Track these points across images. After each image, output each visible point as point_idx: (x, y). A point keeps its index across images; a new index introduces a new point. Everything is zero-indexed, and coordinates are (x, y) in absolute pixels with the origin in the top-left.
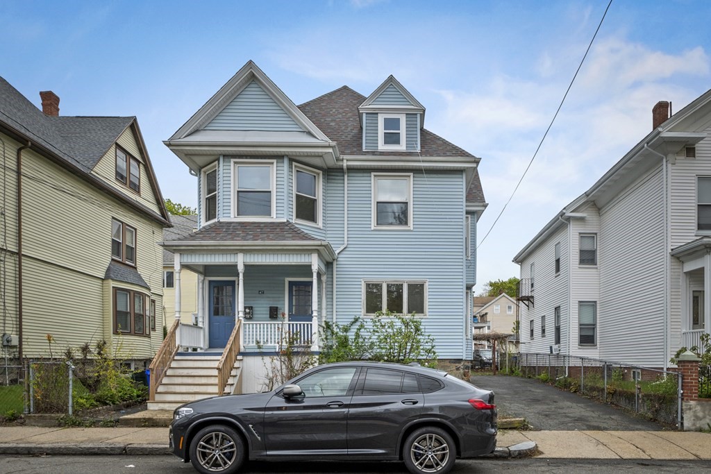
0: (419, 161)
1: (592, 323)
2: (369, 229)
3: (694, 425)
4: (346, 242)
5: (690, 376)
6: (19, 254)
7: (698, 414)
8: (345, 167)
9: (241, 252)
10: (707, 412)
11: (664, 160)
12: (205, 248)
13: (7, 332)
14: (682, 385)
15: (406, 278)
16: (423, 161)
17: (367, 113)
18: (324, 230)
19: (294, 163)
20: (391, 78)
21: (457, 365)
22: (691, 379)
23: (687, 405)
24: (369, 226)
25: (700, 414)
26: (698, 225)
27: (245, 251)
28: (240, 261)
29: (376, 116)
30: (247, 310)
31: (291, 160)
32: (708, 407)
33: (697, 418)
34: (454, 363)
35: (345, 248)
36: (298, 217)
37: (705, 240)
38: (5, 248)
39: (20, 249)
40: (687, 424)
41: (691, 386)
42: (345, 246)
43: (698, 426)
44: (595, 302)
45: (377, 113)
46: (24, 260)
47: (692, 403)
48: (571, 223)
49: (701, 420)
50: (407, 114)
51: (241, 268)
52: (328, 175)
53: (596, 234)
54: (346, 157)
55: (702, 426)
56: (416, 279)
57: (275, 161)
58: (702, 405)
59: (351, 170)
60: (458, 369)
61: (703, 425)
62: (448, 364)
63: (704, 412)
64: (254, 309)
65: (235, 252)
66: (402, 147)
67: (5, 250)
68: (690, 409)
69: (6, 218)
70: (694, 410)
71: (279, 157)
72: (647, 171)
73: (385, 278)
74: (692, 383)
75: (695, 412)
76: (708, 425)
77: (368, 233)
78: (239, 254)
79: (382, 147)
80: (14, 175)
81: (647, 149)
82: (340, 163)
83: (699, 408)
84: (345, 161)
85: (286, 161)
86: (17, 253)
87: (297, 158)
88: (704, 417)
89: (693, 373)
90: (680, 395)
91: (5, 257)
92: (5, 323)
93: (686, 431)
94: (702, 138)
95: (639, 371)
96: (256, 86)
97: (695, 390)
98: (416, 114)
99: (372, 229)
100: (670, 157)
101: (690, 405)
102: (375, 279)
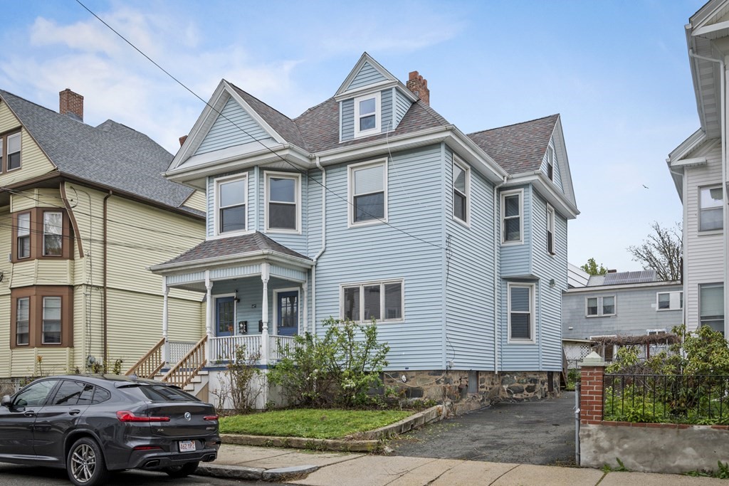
0: (386, 143)
2: (345, 228)
3: (595, 459)
4: (324, 246)
5: (588, 388)
6: (104, 288)
7: (602, 444)
8: (318, 165)
9: (207, 269)
10: (615, 442)
13: (92, 355)
14: (580, 402)
15: (381, 279)
17: (343, 101)
18: (305, 235)
19: (265, 172)
20: (365, 56)
21: (437, 377)
22: (590, 393)
23: (584, 431)
24: (344, 225)
25: (605, 444)
27: (211, 268)
29: (351, 102)
30: (241, 325)
31: (262, 169)
32: (617, 434)
33: (600, 449)
34: (435, 375)
35: (323, 252)
36: (272, 225)
38: (90, 283)
39: (105, 284)
40: (585, 458)
41: (591, 403)
42: (323, 250)
43: (601, 460)
44: (723, 283)
45: (353, 99)
46: (108, 292)
47: (592, 427)
48: (686, 173)
49: (606, 452)
50: (382, 91)
51: (208, 285)
52: (309, 177)
54: (317, 154)
55: (608, 462)
56: (392, 278)
57: (246, 173)
58: (607, 431)
59: (328, 167)
60: (438, 382)
61: (610, 460)
62: (428, 377)
63: (611, 440)
64: (248, 323)
65: (202, 269)
66: (377, 130)
67: (90, 285)
68: (589, 436)
69: (92, 258)
70: (595, 437)
71: (249, 169)
73: (361, 281)
74: (592, 398)
75: (596, 440)
76: (618, 459)
77: (344, 232)
78: (206, 272)
79: (358, 134)
80: (101, 221)
82: (313, 162)
83: (602, 435)
84: (318, 159)
85: (256, 171)
86: (103, 287)
87: (269, 166)
88: (612, 449)
89: (593, 384)
90: (577, 416)
91: (91, 292)
92: (90, 347)
93: (582, 467)
96: (233, 102)
97: (597, 408)
98: (391, 89)
99: (349, 227)
101: (589, 431)
102: (351, 282)
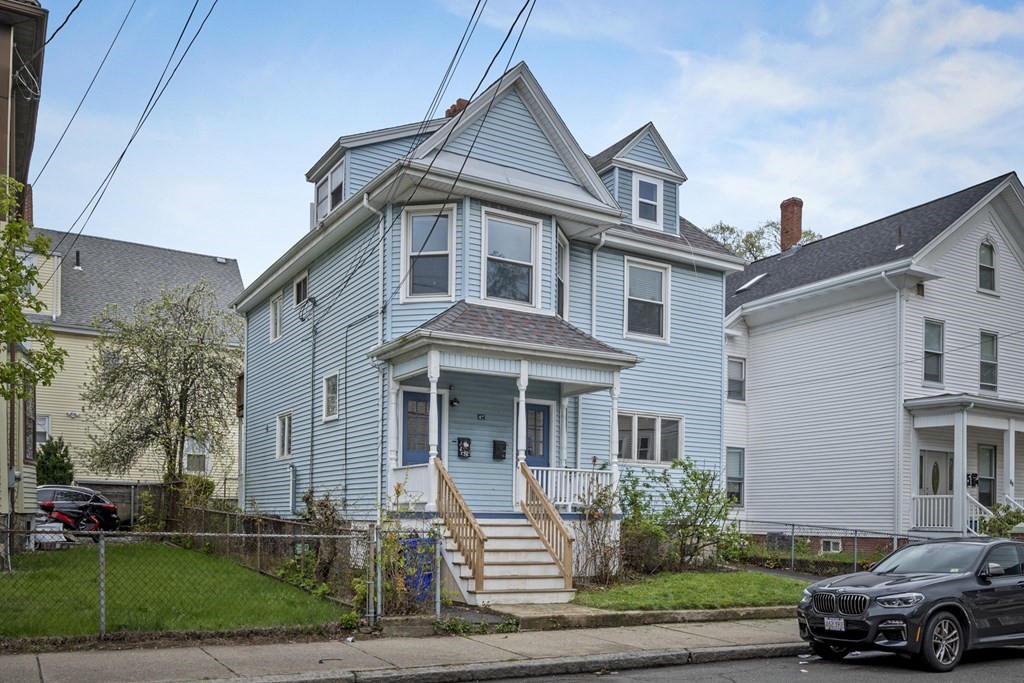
1: (738, 476)
2: (620, 337)
8: (602, 243)
9: (525, 359)
11: (898, 294)
12: (484, 347)
15: (659, 410)
16: (695, 254)
17: (620, 169)
20: (650, 126)
24: (620, 332)
26: (925, 374)
28: (525, 373)
29: (629, 174)
37: (965, 397)
44: (743, 449)
45: (631, 172)
50: (665, 181)
51: (523, 384)
52: (571, 249)
53: (745, 359)
56: (670, 413)
57: (541, 222)
64: (472, 442)
65: (517, 357)
66: (658, 226)
71: (545, 216)
72: (860, 299)
77: (618, 341)
78: (523, 362)
79: (636, 221)
81: (882, 279)
84: (604, 234)
85: (554, 224)
87: (562, 222)
94: (936, 278)
95: (840, 541)
96: (517, 99)
98: (675, 184)
99: (623, 336)
100: (905, 291)
102: (626, 409)
